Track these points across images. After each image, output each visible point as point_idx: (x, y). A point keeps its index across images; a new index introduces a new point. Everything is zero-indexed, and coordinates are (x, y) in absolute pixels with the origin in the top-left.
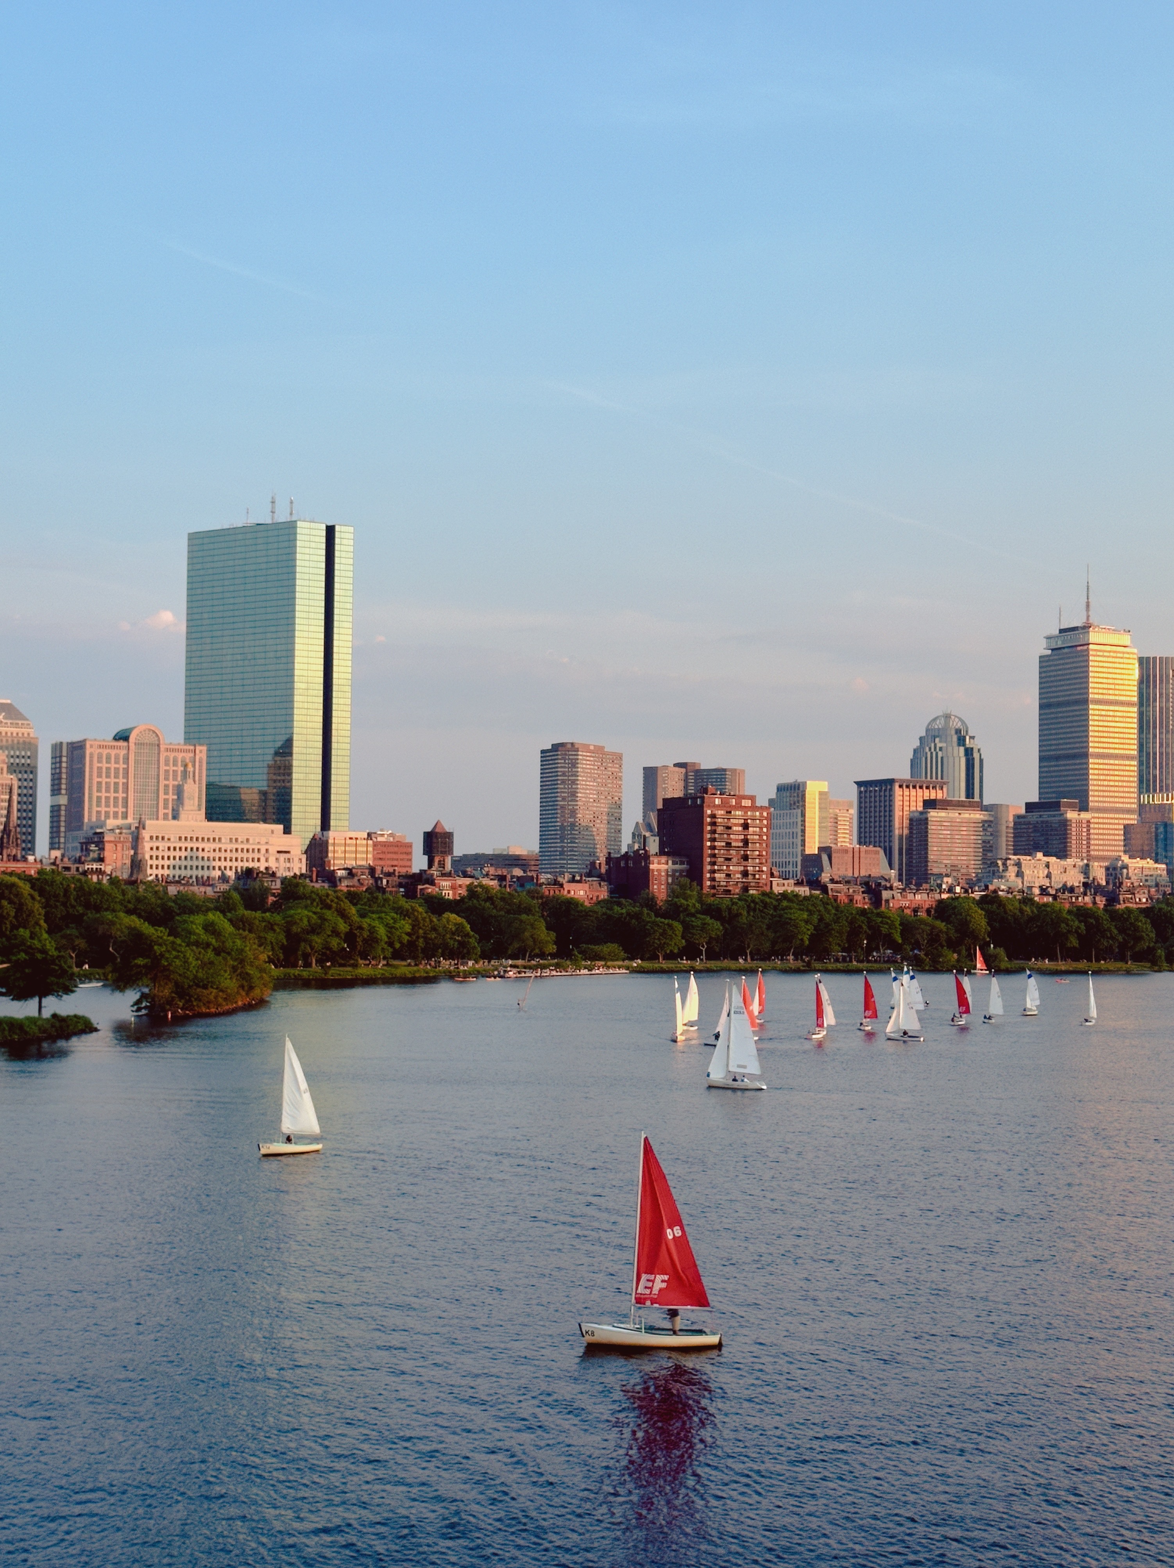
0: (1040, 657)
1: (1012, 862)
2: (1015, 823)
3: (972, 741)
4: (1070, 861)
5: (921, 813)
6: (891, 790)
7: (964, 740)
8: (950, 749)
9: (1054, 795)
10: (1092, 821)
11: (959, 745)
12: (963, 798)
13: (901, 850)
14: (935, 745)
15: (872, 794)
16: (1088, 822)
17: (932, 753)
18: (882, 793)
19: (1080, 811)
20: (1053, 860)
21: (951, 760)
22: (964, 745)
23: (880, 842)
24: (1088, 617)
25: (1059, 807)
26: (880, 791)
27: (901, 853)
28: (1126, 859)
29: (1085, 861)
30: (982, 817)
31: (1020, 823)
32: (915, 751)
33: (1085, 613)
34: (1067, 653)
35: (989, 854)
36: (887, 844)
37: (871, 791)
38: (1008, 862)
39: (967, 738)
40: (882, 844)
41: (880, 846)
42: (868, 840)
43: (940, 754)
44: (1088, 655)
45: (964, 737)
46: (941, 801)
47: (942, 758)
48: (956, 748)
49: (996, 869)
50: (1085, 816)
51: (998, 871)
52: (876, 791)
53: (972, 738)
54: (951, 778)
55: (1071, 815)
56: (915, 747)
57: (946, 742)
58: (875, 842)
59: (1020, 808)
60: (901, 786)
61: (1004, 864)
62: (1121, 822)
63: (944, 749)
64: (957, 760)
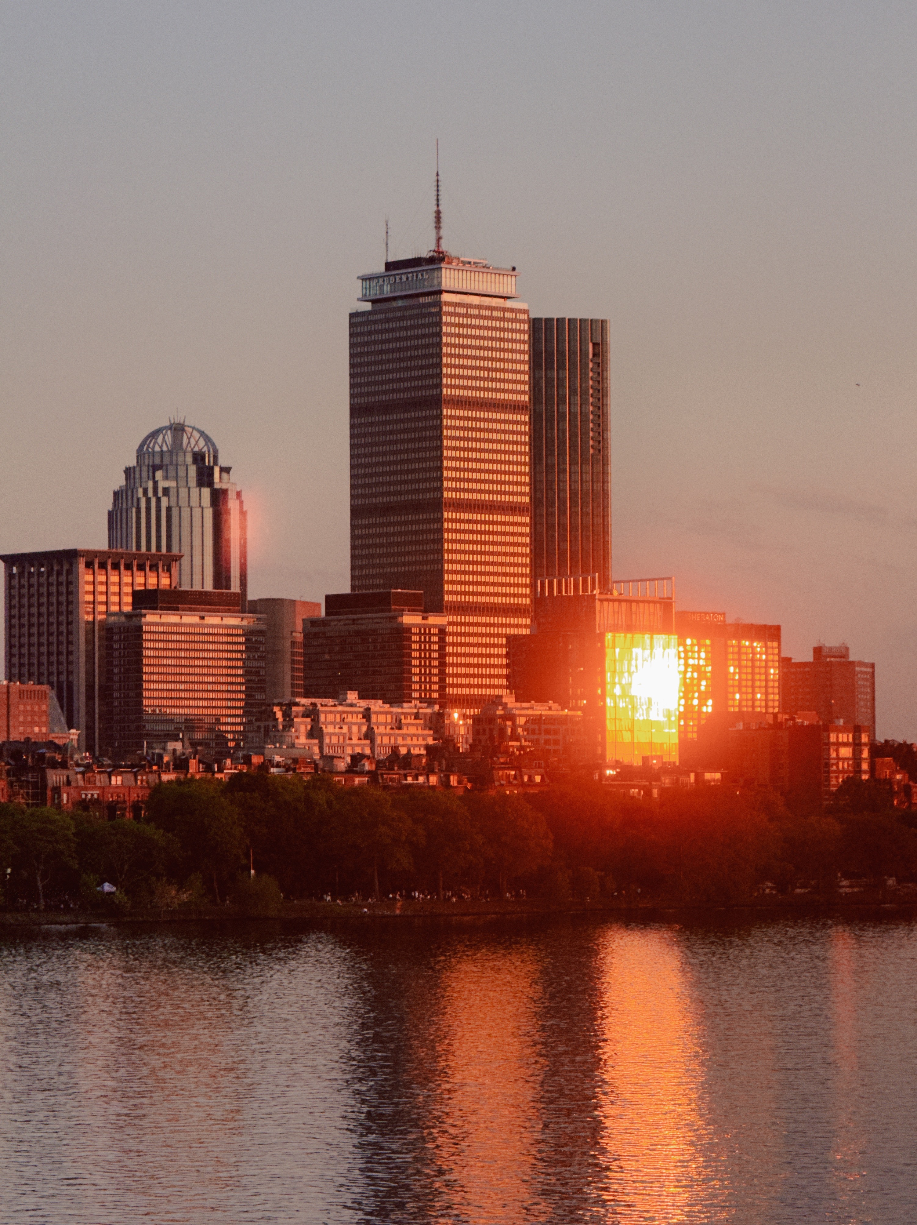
0: (352, 316)
1: (300, 709)
2: (306, 635)
3: (225, 475)
4: (407, 708)
5: (128, 616)
6: (70, 572)
7: (211, 475)
8: (183, 492)
9: (380, 581)
10: (450, 629)
11: (200, 484)
12: (209, 587)
13: (90, 687)
14: (155, 483)
15: (34, 580)
16: (442, 632)
17: (148, 500)
18: (53, 579)
19: (426, 611)
20: (376, 705)
21: (185, 512)
22: (210, 484)
23: (50, 674)
24: (439, 239)
25: (389, 604)
26: (50, 573)
27: (90, 697)
28: (510, 700)
29: (437, 707)
30: (245, 623)
31: (316, 635)
32: (116, 495)
33: (433, 233)
34: (399, 309)
35: (258, 696)
36: (63, 678)
37: (30, 574)
38: (294, 709)
39: (217, 470)
40: (54, 679)
41: (51, 683)
42: (25, 670)
43: (164, 502)
44: (439, 314)
45: (211, 469)
46: (164, 592)
47: (169, 509)
48: (195, 491)
49: (270, 723)
50: (434, 620)
51: (275, 727)
52: (40, 574)
53: (226, 470)
54: (186, 550)
55: (409, 619)
56: (117, 488)
57: (176, 478)
58: (40, 674)
59: (318, 605)
60: (89, 565)
61: (287, 715)
62: (504, 631)
63: (173, 493)
64: (197, 512)
